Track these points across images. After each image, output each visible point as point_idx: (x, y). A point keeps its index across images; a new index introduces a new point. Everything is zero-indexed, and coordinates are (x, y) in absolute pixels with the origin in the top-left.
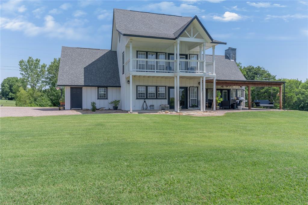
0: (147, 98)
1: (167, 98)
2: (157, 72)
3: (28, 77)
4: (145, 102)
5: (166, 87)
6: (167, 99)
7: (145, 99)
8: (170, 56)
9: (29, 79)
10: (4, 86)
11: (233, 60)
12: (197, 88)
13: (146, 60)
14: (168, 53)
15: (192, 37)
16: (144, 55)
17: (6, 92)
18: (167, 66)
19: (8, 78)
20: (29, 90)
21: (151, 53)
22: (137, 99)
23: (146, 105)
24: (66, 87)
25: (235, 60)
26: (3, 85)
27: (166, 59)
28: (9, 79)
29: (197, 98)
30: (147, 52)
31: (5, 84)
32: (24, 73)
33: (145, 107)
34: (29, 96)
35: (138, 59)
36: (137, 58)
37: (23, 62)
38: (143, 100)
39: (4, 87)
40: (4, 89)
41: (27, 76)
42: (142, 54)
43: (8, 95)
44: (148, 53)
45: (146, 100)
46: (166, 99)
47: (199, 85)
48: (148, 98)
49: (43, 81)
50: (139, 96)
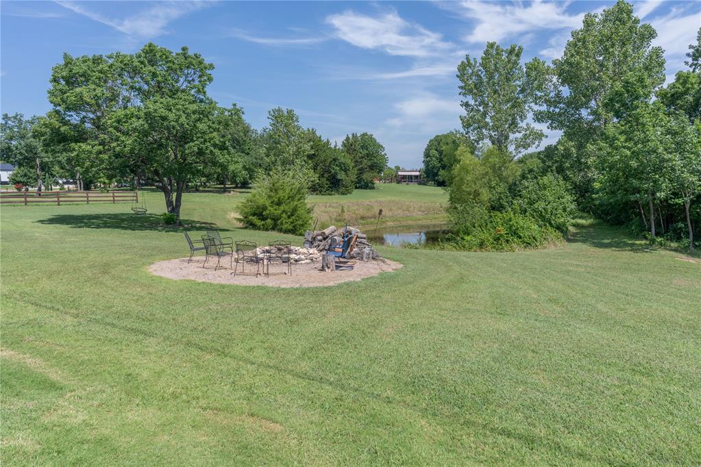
3: (485, 114)
9: (488, 120)
10: (430, 156)
17: (433, 167)
19: (437, 136)
20: (490, 154)
26: (427, 155)
28: (439, 138)
31: (431, 152)
32: (472, 102)
34: (487, 173)
37: (469, 64)
39: (429, 158)
40: (429, 161)
41: (481, 108)
43: (436, 174)
49: (541, 113)
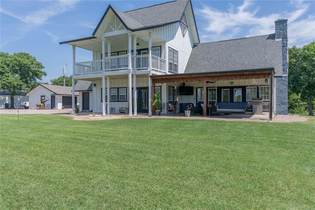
5: (127, 88)
11: (281, 39)
12: (160, 87)
15: (116, 30)
22: (102, 101)
24: (79, 92)
25: (285, 38)
46: (127, 101)
48: (111, 100)
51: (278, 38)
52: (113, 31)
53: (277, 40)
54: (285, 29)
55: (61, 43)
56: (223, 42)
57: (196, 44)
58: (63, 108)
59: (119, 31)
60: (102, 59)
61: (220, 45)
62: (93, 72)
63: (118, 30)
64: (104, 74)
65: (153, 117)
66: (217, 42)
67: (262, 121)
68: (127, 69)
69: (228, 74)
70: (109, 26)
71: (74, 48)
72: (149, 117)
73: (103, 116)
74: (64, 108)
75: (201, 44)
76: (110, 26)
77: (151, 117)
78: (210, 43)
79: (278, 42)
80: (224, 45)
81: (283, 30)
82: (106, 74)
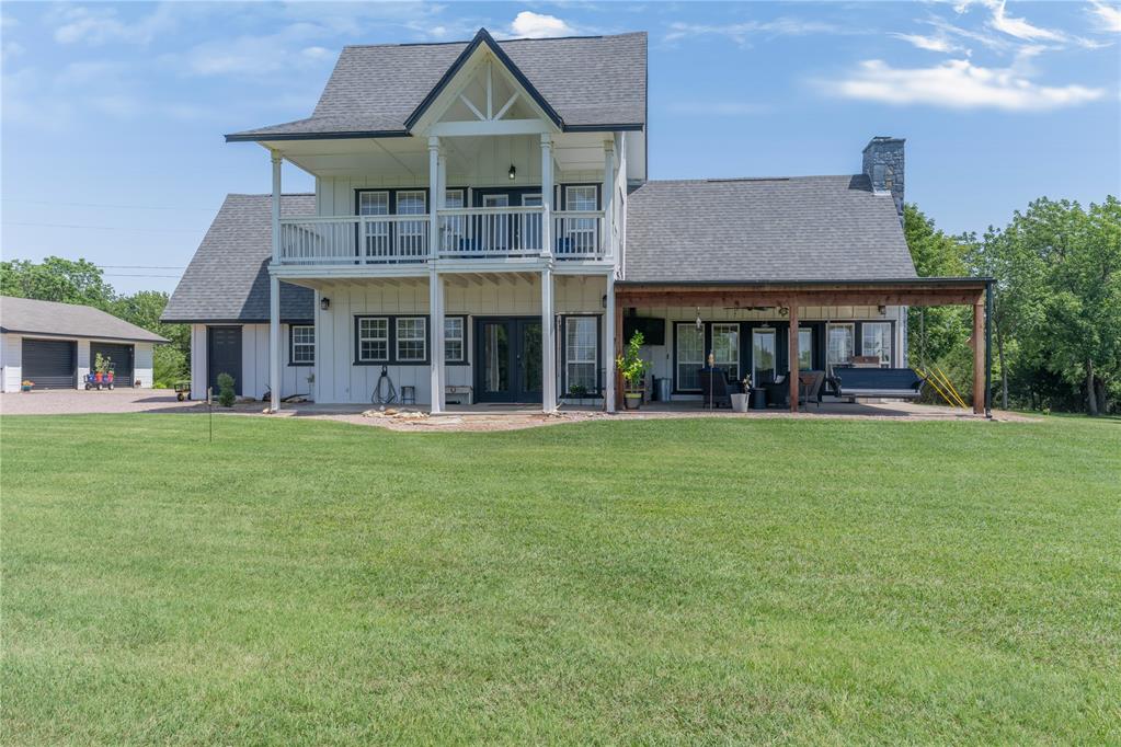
0: (393, 362)
1: (470, 360)
2: (368, 262)
4: (384, 374)
5: (465, 317)
6: (468, 364)
7: (384, 364)
8: (484, 196)
11: (888, 193)
12: (595, 318)
13: (388, 218)
14: (474, 190)
15: (490, 116)
16: (383, 201)
18: (470, 237)
21: (407, 192)
22: (357, 363)
23: (391, 386)
24: (192, 326)
25: (898, 189)
27: (466, 205)
29: (595, 362)
30: (392, 192)
33: (385, 392)
35: (362, 219)
36: (357, 213)
38: (379, 369)
42: (374, 202)
44: (398, 192)
45: (391, 369)
46: (465, 363)
47: (605, 306)
48: (397, 359)
50: (366, 355)
51: (882, 187)
52: (480, 120)
53: (878, 193)
54: (898, 165)
55: (230, 138)
56: (721, 185)
57: (637, 183)
58: (26, 389)
59: (504, 121)
60: (428, 212)
61: (715, 192)
62: (371, 258)
63: (502, 119)
64: (437, 267)
65: (624, 416)
66: (702, 181)
67: (960, 419)
68: (535, 255)
69: (871, 288)
70: (458, 98)
71: (276, 162)
72: (611, 417)
73: (433, 415)
74: (33, 388)
75: (652, 182)
76: (465, 99)
77: (616, 417)
78: (682, 181)
79: (882, 199)
80: (728, 194)
81: (893, 167)
82: (448, 267)
